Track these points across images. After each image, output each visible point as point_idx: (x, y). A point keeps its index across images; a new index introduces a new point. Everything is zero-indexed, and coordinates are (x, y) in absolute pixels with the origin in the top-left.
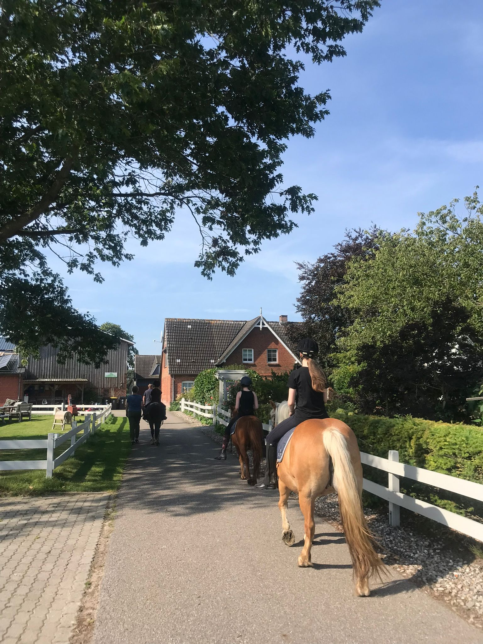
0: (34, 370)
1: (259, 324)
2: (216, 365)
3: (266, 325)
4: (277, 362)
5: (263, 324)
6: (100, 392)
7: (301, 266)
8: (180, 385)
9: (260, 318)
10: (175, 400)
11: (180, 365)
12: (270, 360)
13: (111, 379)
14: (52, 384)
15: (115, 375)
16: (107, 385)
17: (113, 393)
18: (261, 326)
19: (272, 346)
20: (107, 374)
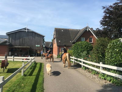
0: (13, 43)
1: (87, 29)
2: (72, 43)
3: (90, 30)
4: (92, 42)
5: (88, 29)
6: (34, 51)
7: (104, 8)
8: (60, 49)
9: (87, 27)
10: (59, 54)
11: (60, 43)
12: (90, 41)
13: (38, 47)
14: (19, 48)
15: (39, 46)
16: (37, 49)
17: (38, 51)
18: (88, 30)
19: (91, 37)
20: (36, 46)
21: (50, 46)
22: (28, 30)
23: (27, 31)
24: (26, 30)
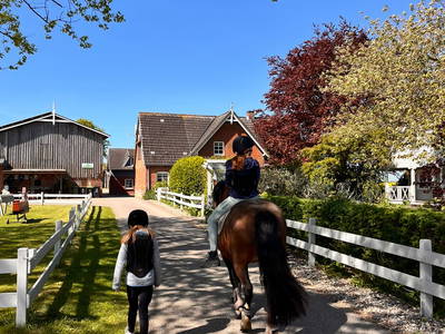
0: (13, 159)
1: (230, 118)
3: (237, 120)
5: (234, 118)
8: (154, 175)
9: (230, 112)
11: (154, 157)
14: (32, 174)
15: (92, 165)
16: (84, 175)
17: (89, 182)
20: (84, 165)
21: (128, 164)
22: (56, 118)
23: (53, 121)
24: (51, 118)
